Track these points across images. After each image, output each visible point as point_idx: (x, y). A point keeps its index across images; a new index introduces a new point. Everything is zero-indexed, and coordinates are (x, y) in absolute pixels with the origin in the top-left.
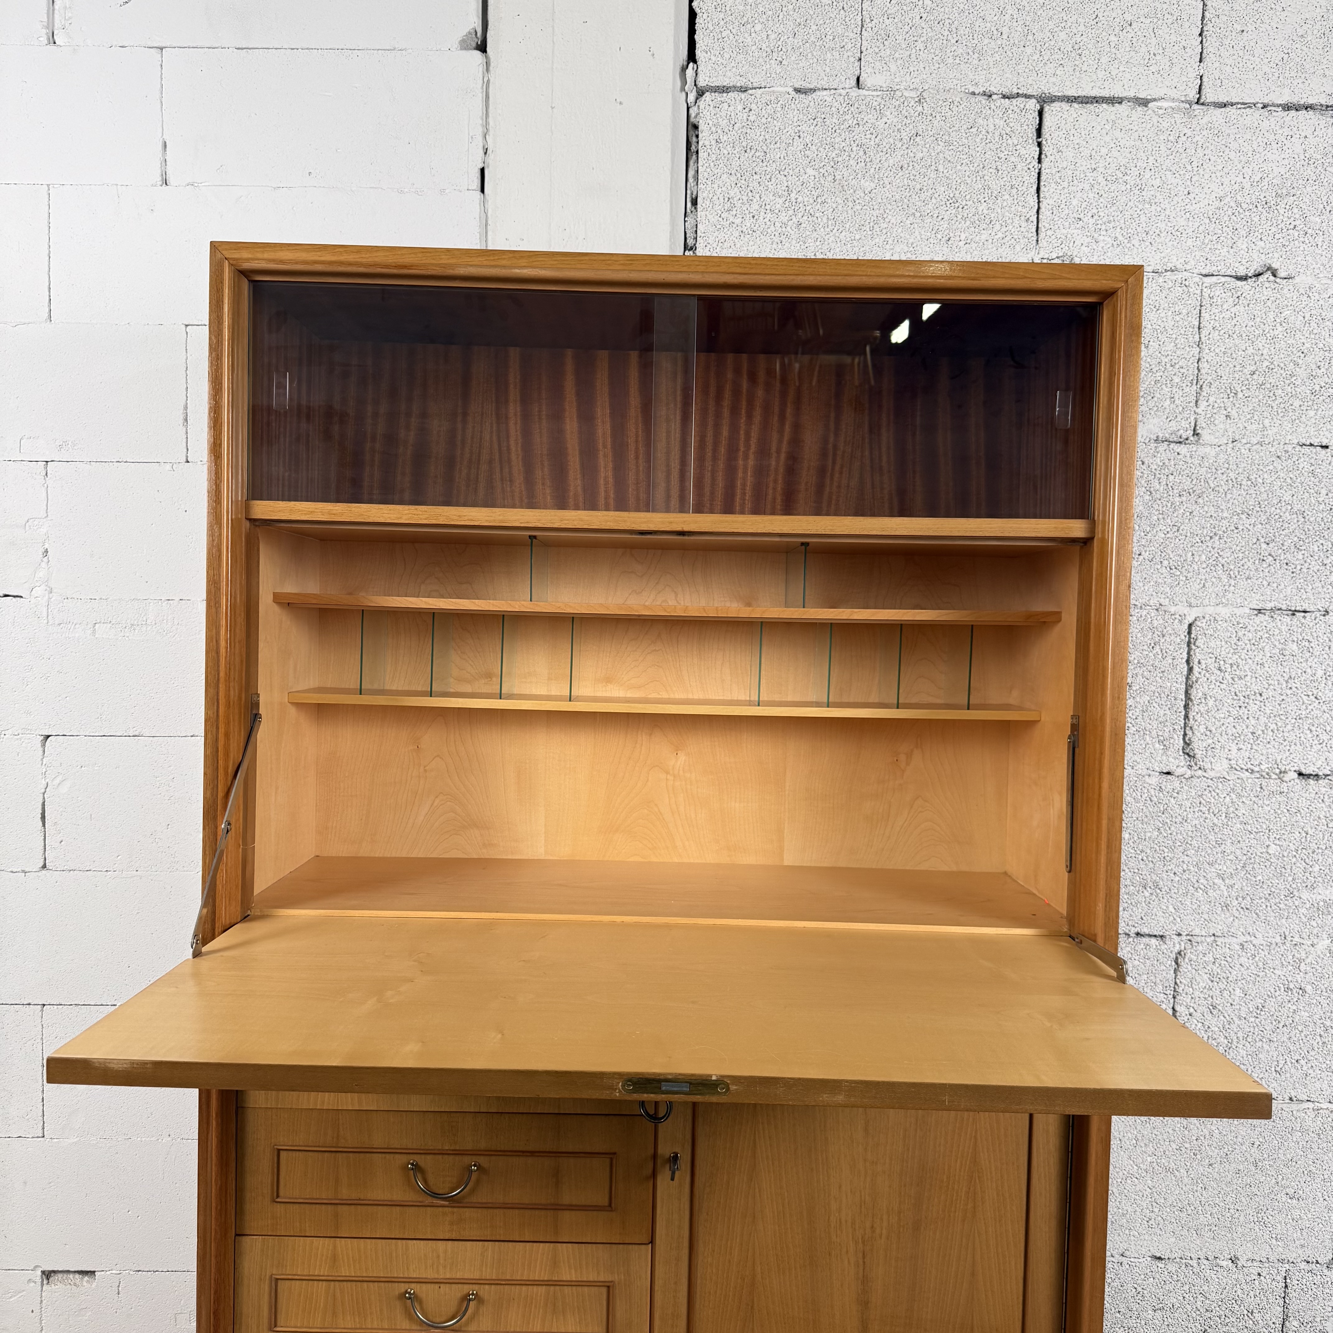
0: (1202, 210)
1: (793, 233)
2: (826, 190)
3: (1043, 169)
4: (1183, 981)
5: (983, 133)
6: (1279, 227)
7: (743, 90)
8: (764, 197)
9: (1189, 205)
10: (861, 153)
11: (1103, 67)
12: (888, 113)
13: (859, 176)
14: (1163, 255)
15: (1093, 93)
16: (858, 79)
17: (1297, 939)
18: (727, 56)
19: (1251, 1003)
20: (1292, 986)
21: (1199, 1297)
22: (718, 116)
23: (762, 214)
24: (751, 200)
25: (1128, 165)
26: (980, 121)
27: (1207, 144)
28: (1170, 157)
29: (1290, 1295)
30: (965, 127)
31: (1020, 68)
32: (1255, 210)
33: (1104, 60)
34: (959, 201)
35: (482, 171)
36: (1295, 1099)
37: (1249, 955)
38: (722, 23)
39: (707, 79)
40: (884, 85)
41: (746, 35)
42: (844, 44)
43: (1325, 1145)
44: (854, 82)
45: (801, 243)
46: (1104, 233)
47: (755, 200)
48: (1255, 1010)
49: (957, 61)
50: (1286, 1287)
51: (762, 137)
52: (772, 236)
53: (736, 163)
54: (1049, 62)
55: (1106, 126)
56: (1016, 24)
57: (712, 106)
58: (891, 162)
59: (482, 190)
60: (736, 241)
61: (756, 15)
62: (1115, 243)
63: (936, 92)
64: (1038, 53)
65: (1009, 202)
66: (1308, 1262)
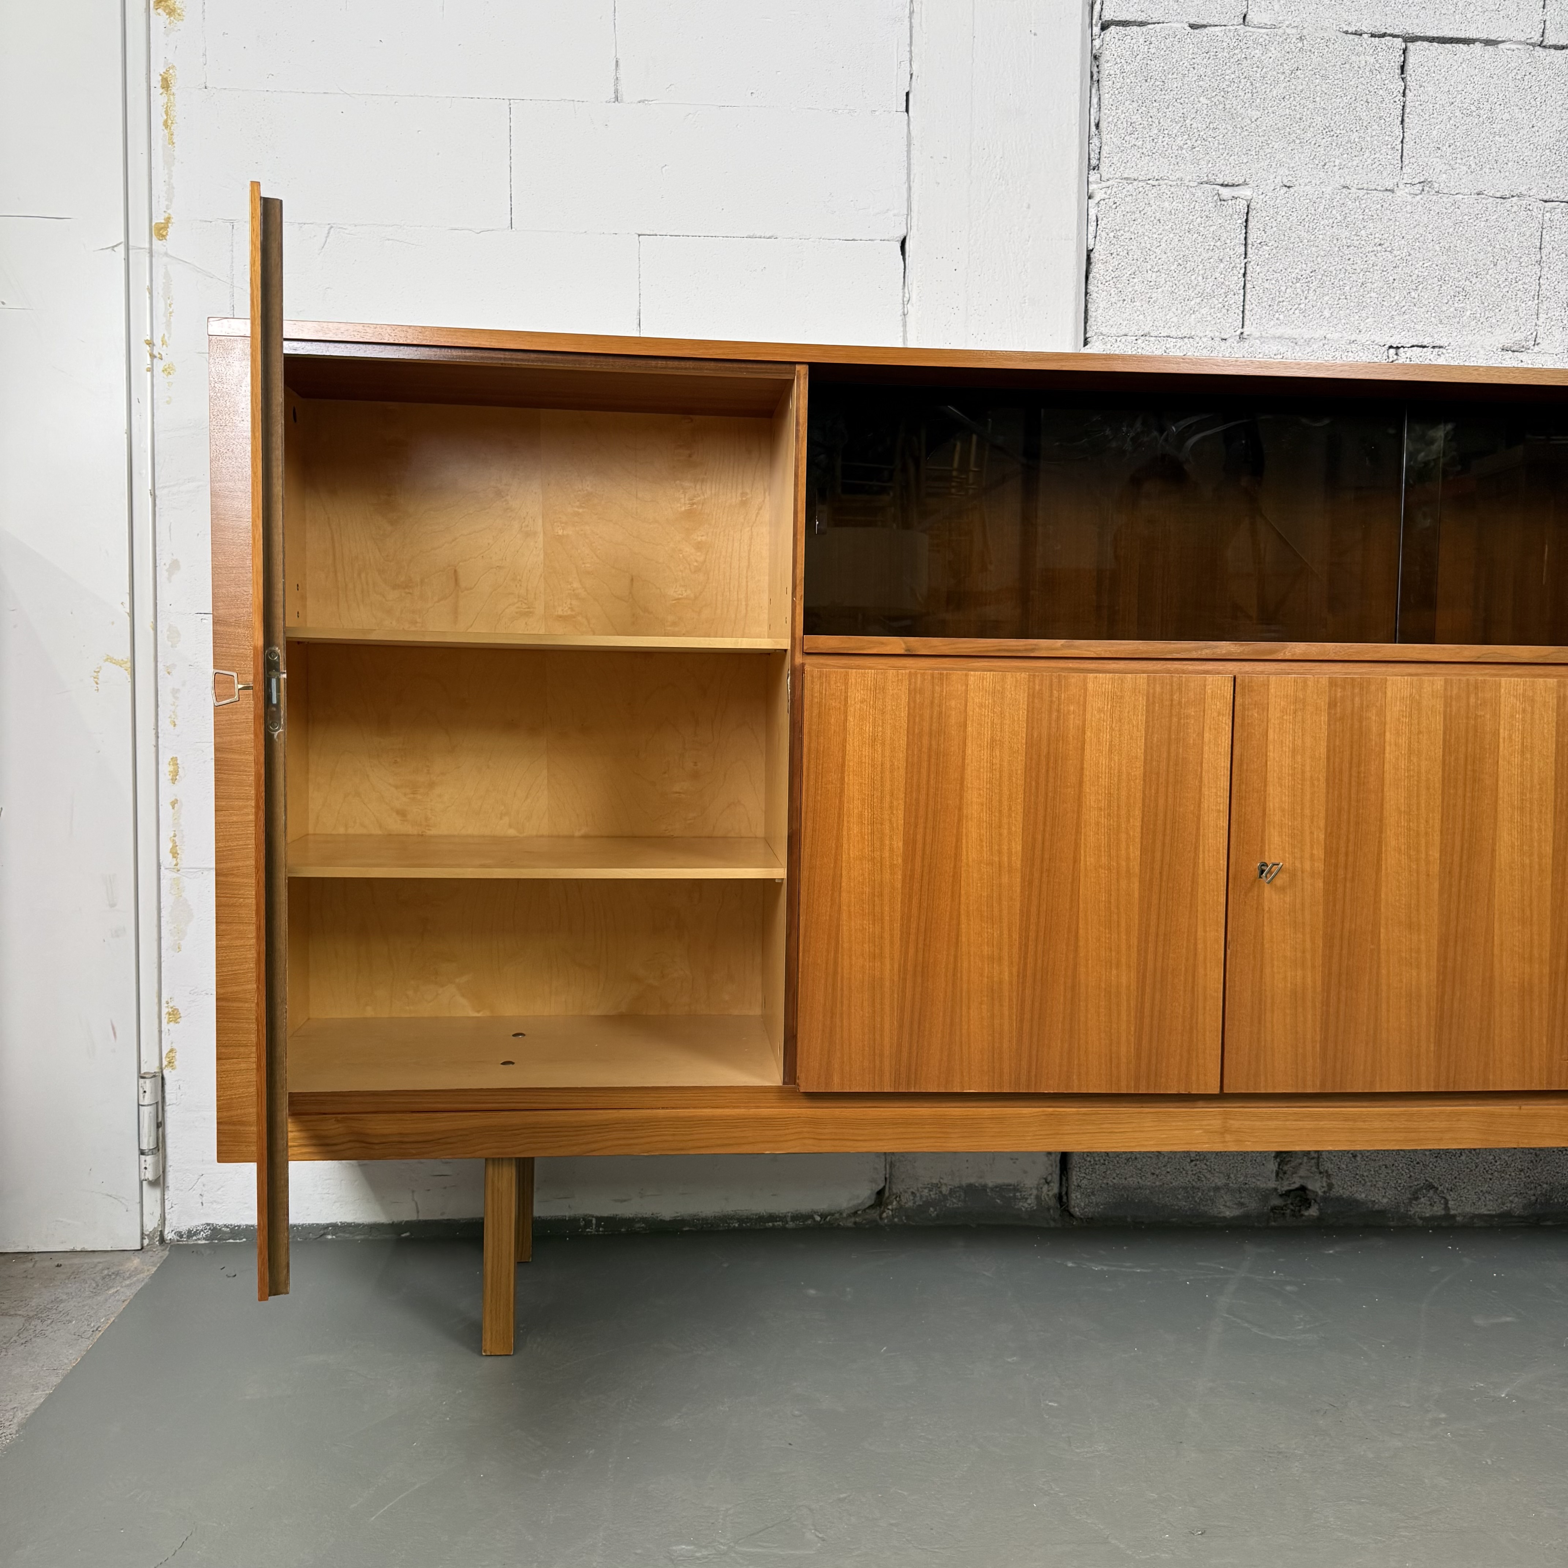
2: (1217, 117)
3: (1407, 102)
5: (1355, 68)
7: (1142, 24)
8: (1162, 123)
9: (1533, 137)
10: (1249, 84)
11: (1460, 11)
12: (1272, 49)
13: (1247, 105)
15: (1451, 34)
16: (1245, 17)
22: (1122, 48)
23: (1161, 138)
24: (1151, 125)
25: (1481, 100)
26: (1353, 58)
27: (1549, 82)
28: (1517, 93)
30: (1339, 63)
31: (1387, 10)
34: (1334, 130)
35: (907, 94)
39: (1112, 13)
40: (1269, 23)
44: (1241, 20)
46: (1459, 161)
47: (1155, 126)
49: (1333, 2)
51: (1161, 68)
53: (1138, 91)
54: (1412, 5)
55: (1462, 64)
57: (1117, 39)
58: (1274, 93)
59: (907, 111)
62: (1469, 171)
63: (1314, 30)
65: (1378, 132)
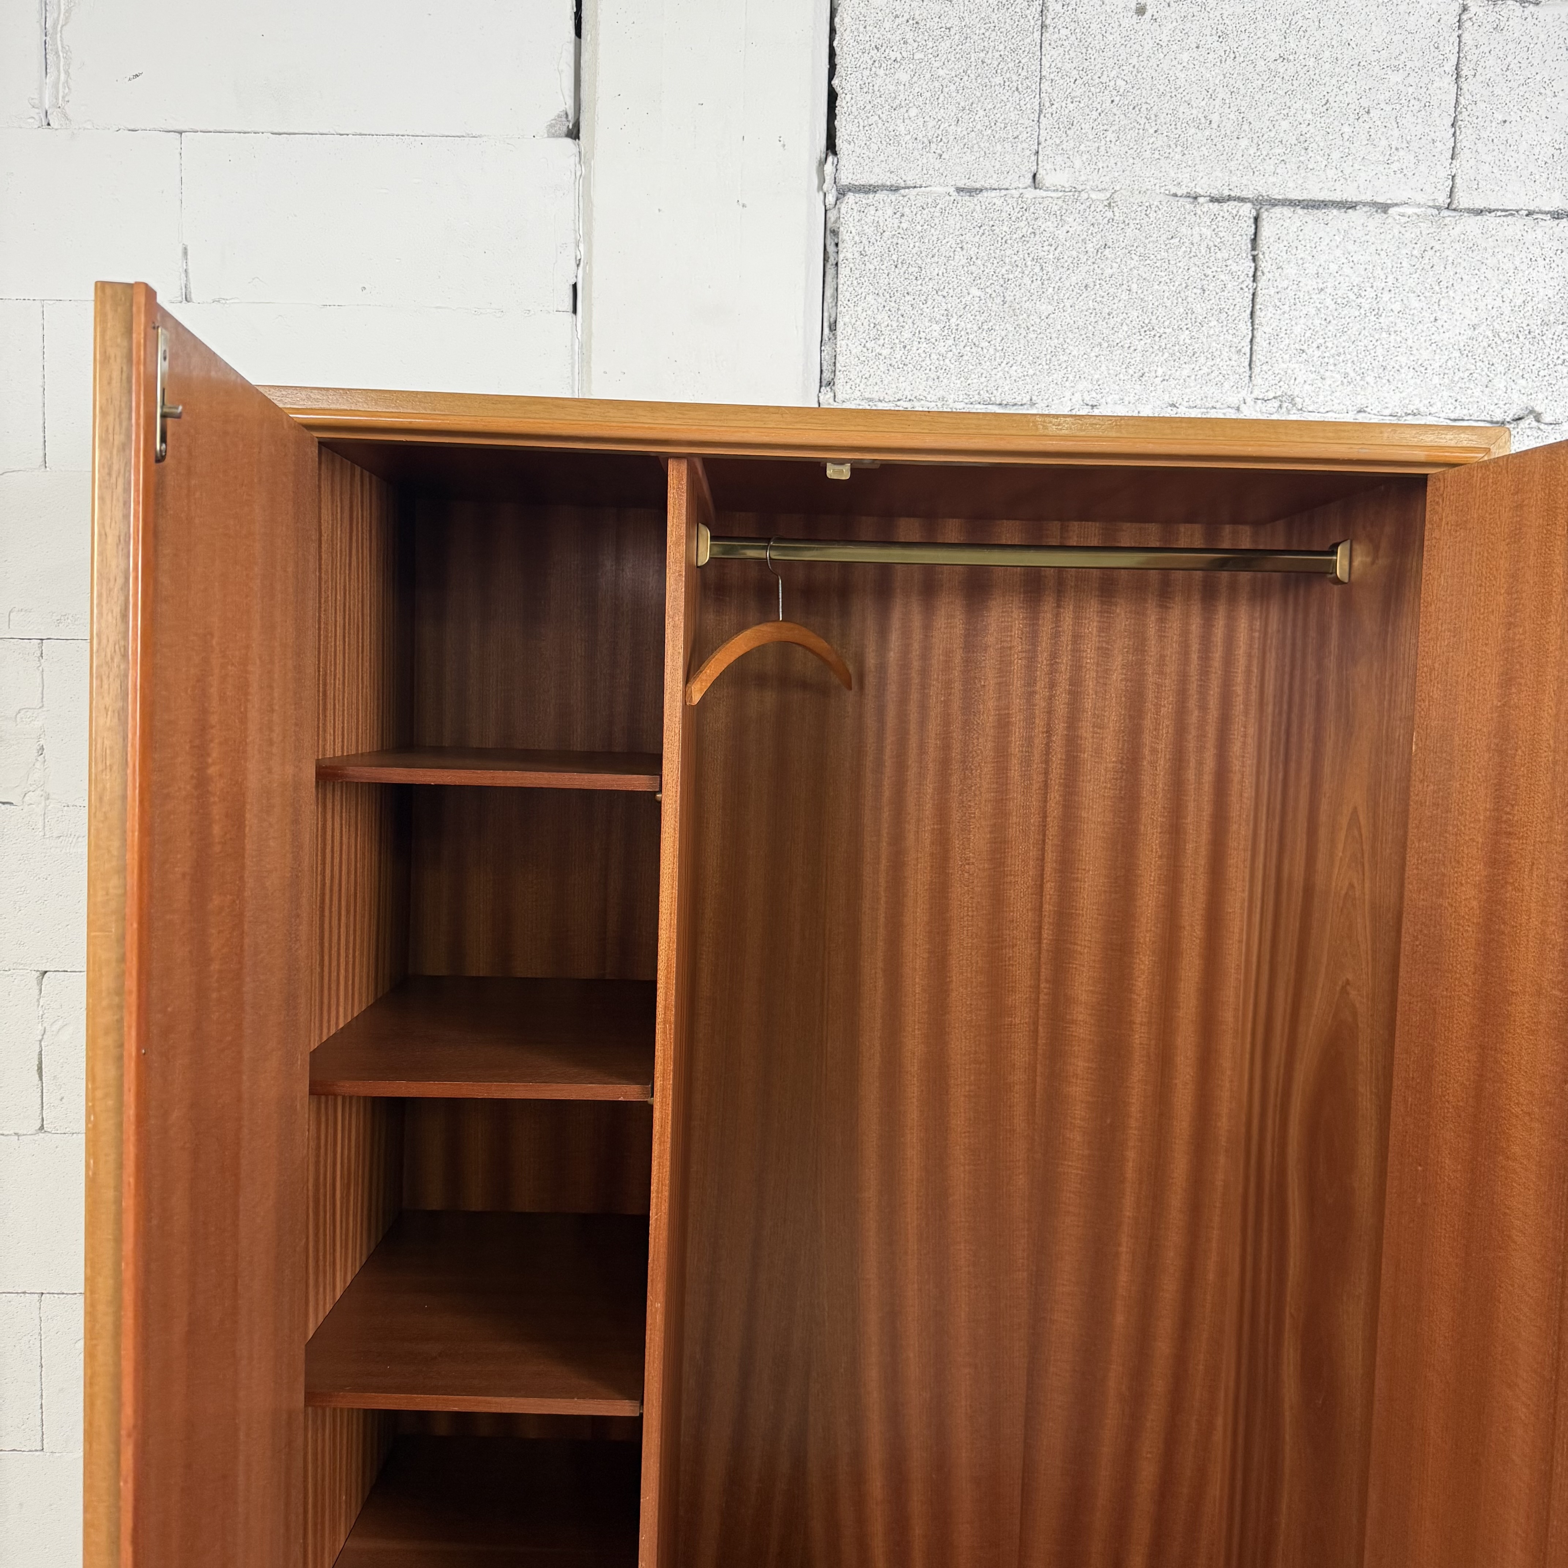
0: (1452, 341)
1: (952, 366)
2: (993, 314)
3: (1259, 289)
5: (1186, 245)
6: (1546, 361)
7: (895, 189)
8: (918, 323)
9: (1436, 334)
10: (1037, 269)
11: (1334, 164)
12: (1071, 220)
13: (1034, 297)
14: (1402, 395)
15: (1321, 196)
16: (1034, 176)
18: (874, 147)
22: (863, 222)
23: (915, 343)
24: (903, 327)
25: (1363, 285)
26: (1184, 230)
27: (1460, 260)
28: (1414, 276)
30: (1164, 237)
31: (1232, 165)
32: (1516, 340)
33: (1336, 155)
34: (1156, 328)
35: (575, 286)
38: (869, 107)
39: (850, 176)
40: (1067, 185)
41: (899, 122)
42: (1017, 133)
44: (1029, 181)
45: (962, 379)
46: (1331, 368)
47: (907, 327)
49: (1156, 156)
51: (916, 248)
52: (927, 371)
53: (884, 281)
54: (1267, 158)
55: (1336, 237)
56: (1227, 111)
57: (855, 210)
58: (1074, 279)
59: (575, 311)
60: (884, 376)
61: (911, 98)
62: (1345, 381)
63: (1129, 194)
64: (1255, 146)
65: (1217, 330)
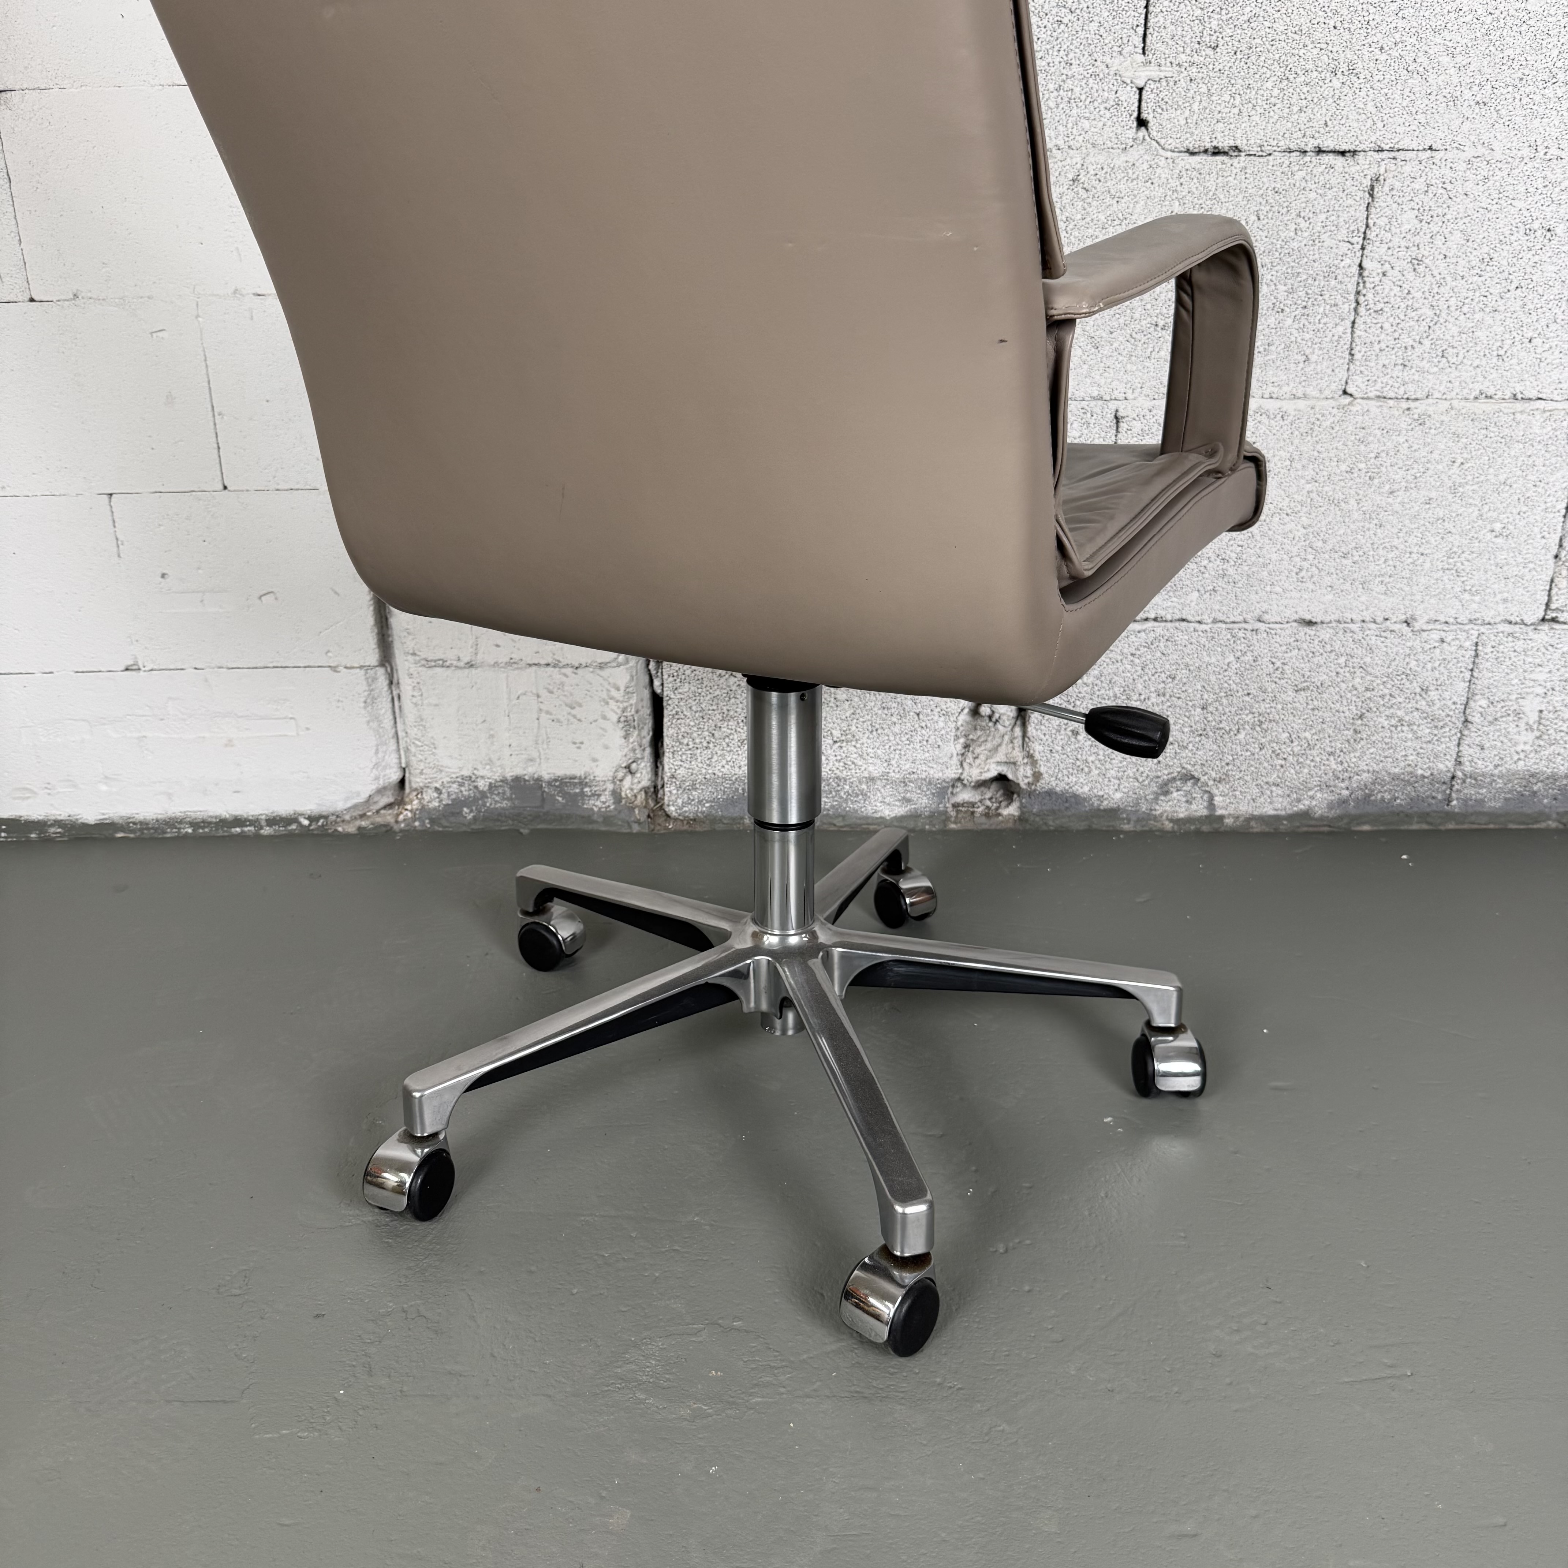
4: (1378, 222)
17: (1553, 151)
19: (1475, 253)
20: (1536, 225)
21: (1358, 671)
29: (1481, 667)
36: (1519, 396)
37: (1480, 177)
43: (1553, 460)
48: (1479, 264)
50: (1477, 656)
66: (1510, 623)
